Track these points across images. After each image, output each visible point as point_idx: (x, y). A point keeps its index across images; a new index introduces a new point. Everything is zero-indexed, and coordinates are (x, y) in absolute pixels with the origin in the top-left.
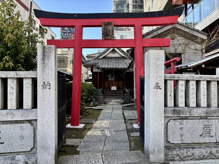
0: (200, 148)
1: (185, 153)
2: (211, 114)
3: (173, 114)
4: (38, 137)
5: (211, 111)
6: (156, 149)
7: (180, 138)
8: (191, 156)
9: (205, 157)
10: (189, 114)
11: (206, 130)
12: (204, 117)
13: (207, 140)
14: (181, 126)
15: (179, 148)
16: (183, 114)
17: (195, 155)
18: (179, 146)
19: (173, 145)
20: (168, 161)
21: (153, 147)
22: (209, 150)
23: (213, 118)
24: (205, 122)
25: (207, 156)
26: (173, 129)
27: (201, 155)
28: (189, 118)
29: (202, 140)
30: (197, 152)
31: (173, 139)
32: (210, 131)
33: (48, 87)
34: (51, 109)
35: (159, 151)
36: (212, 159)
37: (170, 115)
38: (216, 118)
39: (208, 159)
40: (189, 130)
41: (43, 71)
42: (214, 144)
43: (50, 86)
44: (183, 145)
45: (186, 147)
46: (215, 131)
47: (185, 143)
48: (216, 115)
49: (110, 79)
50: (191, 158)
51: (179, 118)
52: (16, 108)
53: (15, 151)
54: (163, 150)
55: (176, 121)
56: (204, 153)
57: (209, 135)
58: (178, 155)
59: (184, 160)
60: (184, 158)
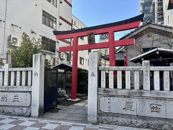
0: (122, 117)
1: (111, 119)
2: (132, 94)
3: (104, 93)
4: (32, 100)
5: (132, 92)
6: (92, 114)
7: (108, 109)
8: (115, 122)
9: (127, 124)
10: (115, 93)
11: (129, 105)
12: (127, 96)
13: (129, 112)
14: (109, 101)
15: (107, 115)
16: (110, 93)
17: (118, 122)
18: (108, 114)
19: (104, 113)
20: (99, 122)
21: (90, 112)
22: (130, 120)
23: (135, 97)
24: (128, 100)
25: (128, 124)
26: (103, 103)
27: (123, 122)
28: (116, 96)
29: (124, 112)
30: (120, 120)
31: (103, 109)
32: (132, 106)
33: (37, 75)
34: (38, 86)
35: (93, 115)
36: (132, 127)
37: (102, 93)
38: (137, 97)
39: (129, 126)
40: (114, 104)
41: (35, 67)
42: (136, 116)
43: (37, 74)
44: (111, 114)
45: (112, 116)
46: (135, 107)
47: (112, 113)
48: (136, 95)
50: (115, 123)
51: (108, 95)
52: (25, 85)
53: (23, 106)
54: (96, 115)
55: (106, 97)
56: (126, 122)
57: (131, 109)
58: (106, 120)
59: (110, 124)
60: (110, 122)
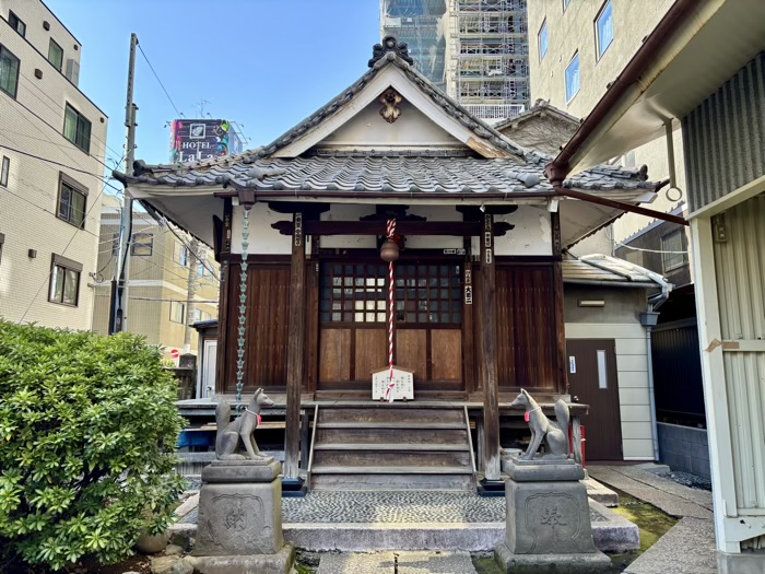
49: (365, 311)
